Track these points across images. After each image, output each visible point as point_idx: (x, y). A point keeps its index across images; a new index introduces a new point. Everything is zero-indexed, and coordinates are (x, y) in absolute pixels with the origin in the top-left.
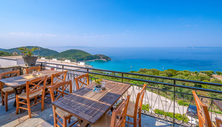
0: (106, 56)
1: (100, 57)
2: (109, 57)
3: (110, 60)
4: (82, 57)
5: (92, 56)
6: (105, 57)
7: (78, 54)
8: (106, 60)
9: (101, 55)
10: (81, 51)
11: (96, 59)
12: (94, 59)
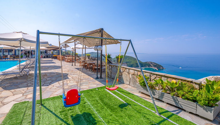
0: (158, 64)
1: (150, 65)
2: (161, 66)
3: (163, 69)
4: (131, 63)
5: (142, 63)
6: (156, 65)
7: (128, 61)
8: (157, 68)
9: (152, 63)
10: (131, 57)
11: (146, 66)
12: (144, 66)
